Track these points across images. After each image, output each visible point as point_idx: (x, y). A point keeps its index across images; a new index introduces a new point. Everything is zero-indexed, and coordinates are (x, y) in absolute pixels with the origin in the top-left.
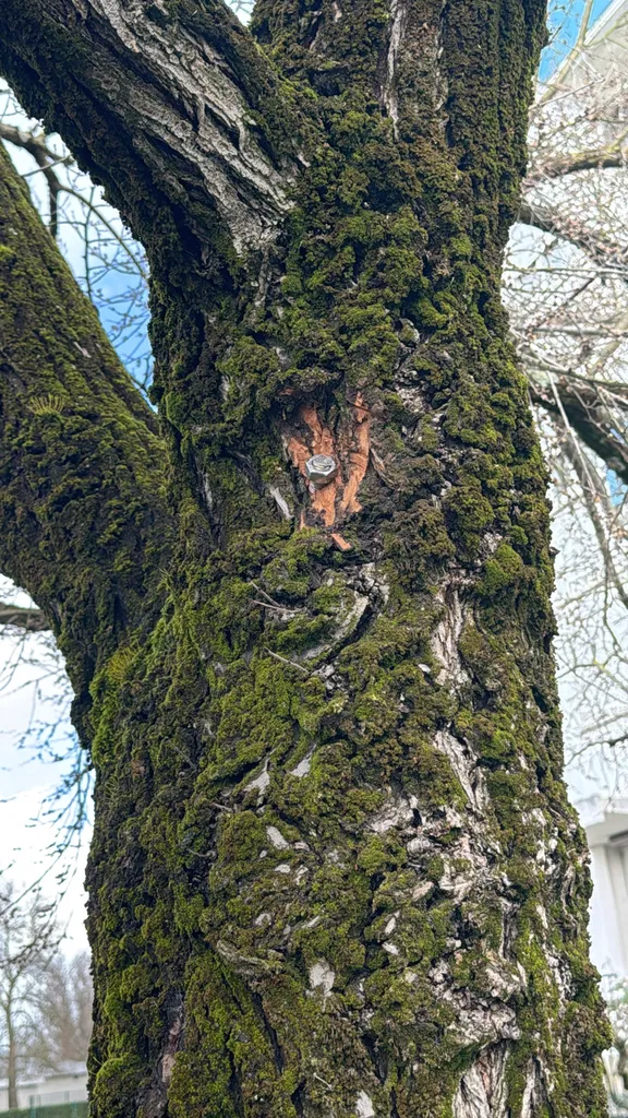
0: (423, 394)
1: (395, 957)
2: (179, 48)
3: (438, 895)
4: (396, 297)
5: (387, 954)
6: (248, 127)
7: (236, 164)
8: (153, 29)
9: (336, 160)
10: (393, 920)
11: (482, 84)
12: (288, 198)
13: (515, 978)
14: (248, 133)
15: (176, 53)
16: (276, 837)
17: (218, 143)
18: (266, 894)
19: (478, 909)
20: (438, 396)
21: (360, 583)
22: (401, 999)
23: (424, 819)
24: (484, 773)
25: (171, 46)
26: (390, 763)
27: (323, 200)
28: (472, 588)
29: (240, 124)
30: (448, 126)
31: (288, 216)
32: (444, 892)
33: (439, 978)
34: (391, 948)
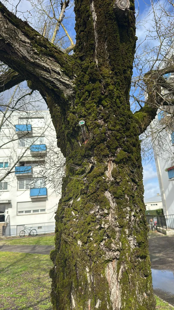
0: (103, 121)
1: (92, 240)
2: (43, 59)
3: (101, 228)
4: (96, 101)
5: (91, 240)
6: (62, 71)
7: (61, 79)
8: (35, 56)
9: (83, 74)
10: (92, 233)
11: (116, 52)
12: (74, 84)
13: (118, 246)
14: (62, 73)
15: (42, 60)
16: (73, 213)
17: (56, 76)
18: (72, 225)
19: (109, 231)
20: (106, 121)
21: (90, 161)
22: (93, 250)
23: (100, 211)
24: (115, 200)
25: (41, 59)
26: (95, 198)
27: (81, 83)
28: (114, 160)
29: (60, 71)
30: (110, 62)
31: (74, 88)
32: (102, 228)
33: (102, 245)
34: (91, 239)
